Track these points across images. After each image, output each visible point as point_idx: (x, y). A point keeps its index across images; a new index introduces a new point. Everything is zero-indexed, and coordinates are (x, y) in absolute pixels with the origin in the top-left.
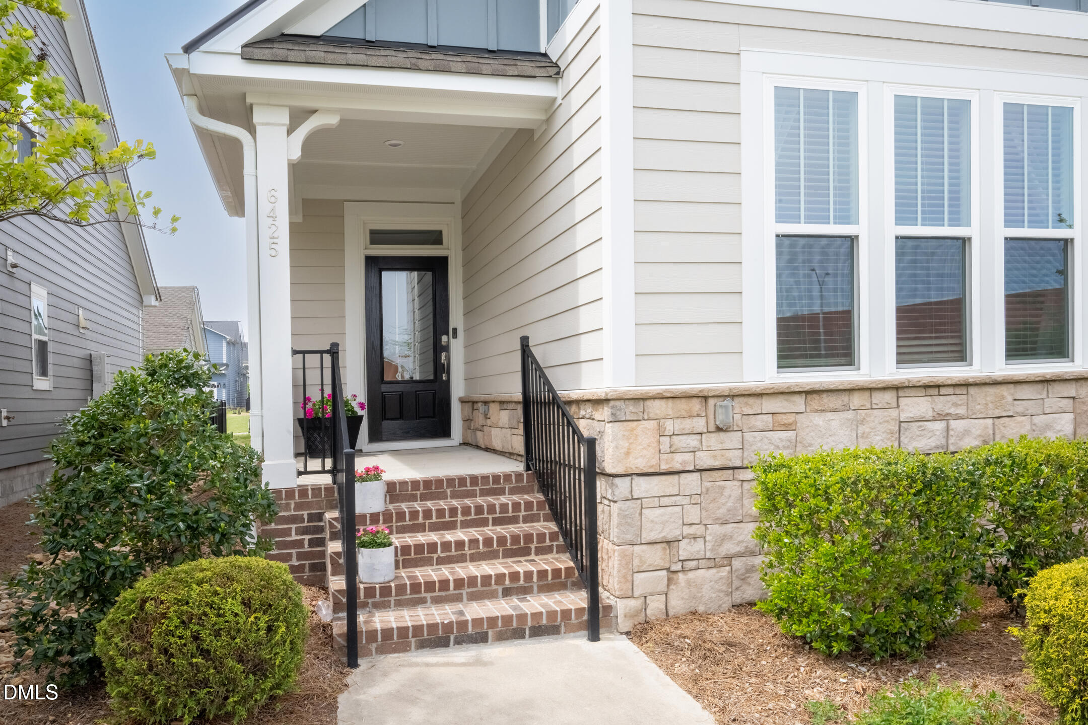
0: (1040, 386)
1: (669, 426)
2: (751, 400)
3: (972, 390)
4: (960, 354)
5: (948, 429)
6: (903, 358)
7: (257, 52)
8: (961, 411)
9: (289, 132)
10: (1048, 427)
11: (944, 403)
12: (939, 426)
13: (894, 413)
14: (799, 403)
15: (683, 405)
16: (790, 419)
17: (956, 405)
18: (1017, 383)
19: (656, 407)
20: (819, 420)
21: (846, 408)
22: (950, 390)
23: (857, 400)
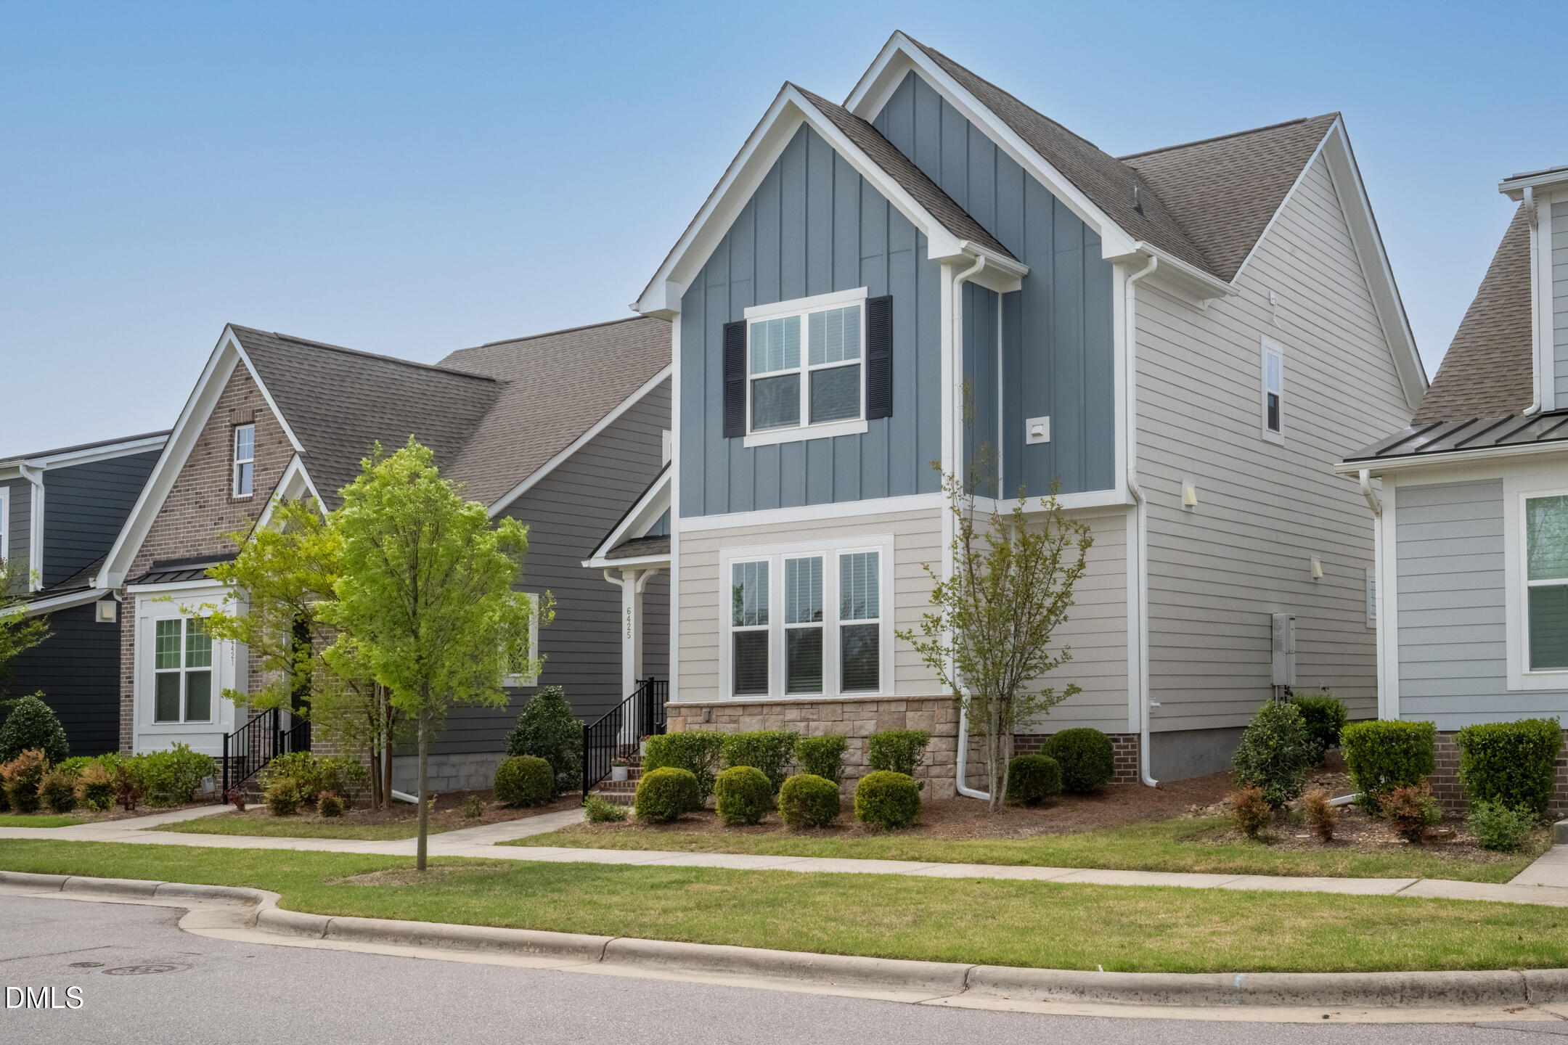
0: (857, 705)
1: (689, 720)
2: (719, 709)
3: (821, 706)
4: (819, 688)
5: (808, 726)
6: (790, 688)
7: (612, 555)
8: (815, 717)
9: (637, 579)
10: (861, 727)
11: (806, 713)
12: (803, 724)
13: (781, 717)
14: (740, 711)
15: (694, 711)
16: (737, 718)
17: (812, 714)
18: (843, 703)
19: (683, 710)
20: (747, 719)
21: (761, 714)
22: (810, 706)
23: (765, 710)
